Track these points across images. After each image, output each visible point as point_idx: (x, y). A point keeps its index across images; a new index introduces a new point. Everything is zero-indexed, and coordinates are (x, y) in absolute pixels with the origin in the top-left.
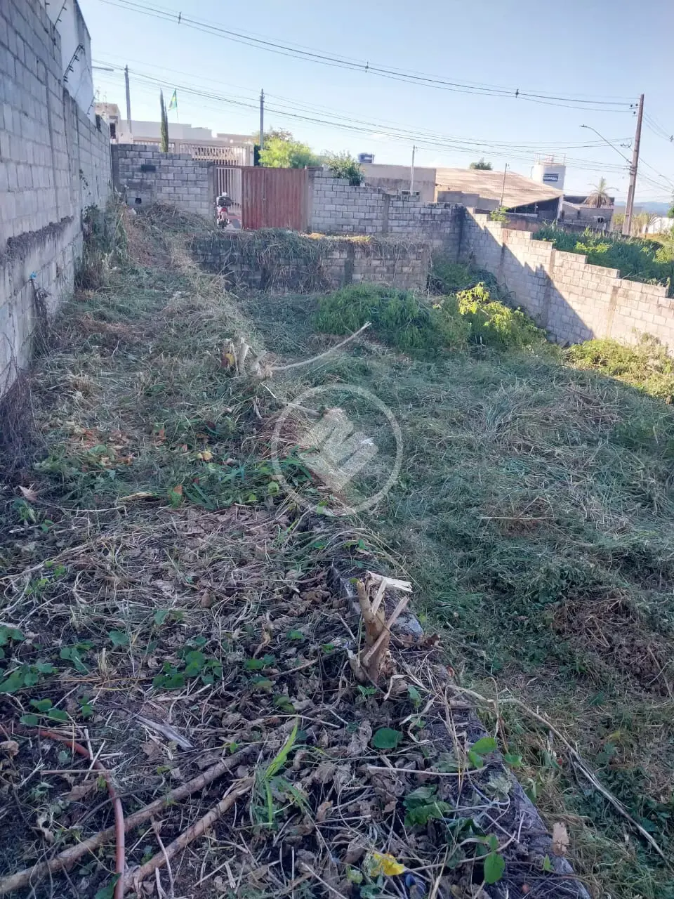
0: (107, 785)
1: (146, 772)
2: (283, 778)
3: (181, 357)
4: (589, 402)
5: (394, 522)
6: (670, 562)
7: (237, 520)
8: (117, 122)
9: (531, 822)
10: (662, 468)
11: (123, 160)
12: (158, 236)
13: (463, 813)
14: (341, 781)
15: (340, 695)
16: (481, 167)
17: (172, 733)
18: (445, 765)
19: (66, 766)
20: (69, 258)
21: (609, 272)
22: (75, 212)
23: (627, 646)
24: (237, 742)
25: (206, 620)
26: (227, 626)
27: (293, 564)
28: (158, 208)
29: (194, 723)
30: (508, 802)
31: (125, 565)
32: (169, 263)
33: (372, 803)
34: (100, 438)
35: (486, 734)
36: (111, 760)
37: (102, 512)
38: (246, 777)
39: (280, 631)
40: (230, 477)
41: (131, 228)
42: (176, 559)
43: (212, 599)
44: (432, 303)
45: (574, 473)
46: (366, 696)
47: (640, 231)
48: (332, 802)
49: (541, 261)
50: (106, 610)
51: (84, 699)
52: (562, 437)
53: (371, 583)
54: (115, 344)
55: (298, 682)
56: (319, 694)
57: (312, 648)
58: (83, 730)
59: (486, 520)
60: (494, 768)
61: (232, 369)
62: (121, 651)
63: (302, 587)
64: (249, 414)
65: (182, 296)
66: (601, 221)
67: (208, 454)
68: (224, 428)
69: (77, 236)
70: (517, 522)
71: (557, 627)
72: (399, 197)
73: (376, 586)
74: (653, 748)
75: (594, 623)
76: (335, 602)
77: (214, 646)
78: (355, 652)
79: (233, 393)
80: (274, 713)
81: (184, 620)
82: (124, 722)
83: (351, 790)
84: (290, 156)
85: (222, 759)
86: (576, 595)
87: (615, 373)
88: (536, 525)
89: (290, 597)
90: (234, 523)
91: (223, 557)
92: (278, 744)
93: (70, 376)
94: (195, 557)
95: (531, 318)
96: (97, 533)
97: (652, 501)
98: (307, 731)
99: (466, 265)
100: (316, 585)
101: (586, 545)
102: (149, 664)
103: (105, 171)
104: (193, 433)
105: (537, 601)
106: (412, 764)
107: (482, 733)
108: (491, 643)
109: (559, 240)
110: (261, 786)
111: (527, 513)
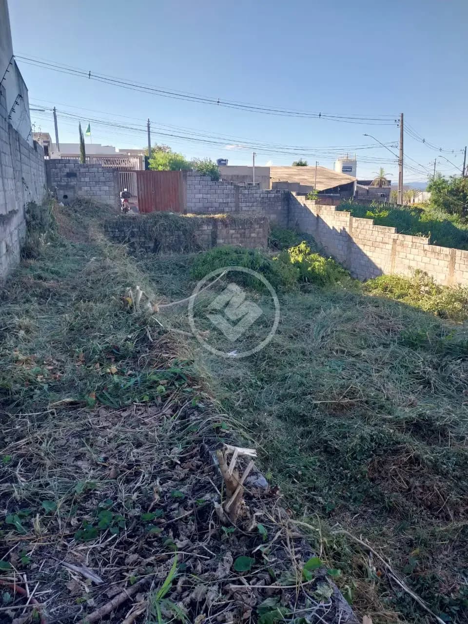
0: (39, 615)
1: (69, 603)
2: (170, 600)
3: (95, 302)
4: (382, 318)
5: (254, 410)
6: (445, 425)
7: (135, 415)
8: (49, 144)
9: (347, 617)
10: (435, 360)
11: (54, 170)
12: (80, 220)
13: (299, 614)
14: (211, 598)
15: (210, 534)
16: (300, 164)
17: (88, 573)
18: (285, 580)
19: (9, 604)
20: (15, 238)
21: (389, 229)
22: (19, 206)
23: (420, 487)
24: (136, 576)
25: (114, 487)
26: (129, 491)
27: (176, 444)
28: (79, 201)
29: (105, 564)
30: (331, 604)
31: (55, 452)
32: (88, 238)
33: (235, 612)
34: (38, 362)
35: (314, 556)
36: (43, 596)
37: (38, 415)
38: (143, 601)
39: (166, 492)
40: (129, 384)
41: (60, 216)
42: (92, 445)
43: (117, 472)
44: (272, 257)
45: (376, 367)
46: (228, 534)
47: (410, 201)
48: (205, 614)
49: (343, 224)
50: (41, 486)
51: (23, 553)
52: (365, 343)
53: (227, 452)
54: (48, 296)
55: (180, 527)
56: (195, 535)
57: (190, 502)
58: (22, 575)
59: (317, 404)
60: (321, 579)
61: (131, 308)
62: (51, 515)
63: (182, 460)
64: (144, 339)
65: (96, 260)
66: (383, 196)
67: (114, 368)
68: (126, 350)
69: (21, 223)
70: (339, 404)
71: (371, 476)
72: (245, 187)
73: (231, 455)
74: (443, 559)
75: (396, 472)
76: (206, 469)
77: (120, 505)
78: (219, 503)
79: (132, 325)
80: (163, 552)
81: (98, 488)
82: (52, 567)
83: (219, 605)
84: (169, 163)
85: (124, 589)
86: (382, 453)
87: (399, 297)
88: (352, 405)
89: (174, 467)
90: (133, 417)
91: (124, 441)
92: (166, 574)
93: (16, 320)
94: (105, 443)
95: (340, 263)
96: (35, 430)
97: (430, 384)
98: (187, 563)
99: (293, 230)
100: (192, 457)
101: (386, 417)
102: (72, 523)
103: (41, 178)
104: (103, 355)
105: (356, 458)
106: (262, 581)
107: (311, 554)
108: (325, 491)
109: (354, 210)
110: (153, 607)
111: (345, 397)
